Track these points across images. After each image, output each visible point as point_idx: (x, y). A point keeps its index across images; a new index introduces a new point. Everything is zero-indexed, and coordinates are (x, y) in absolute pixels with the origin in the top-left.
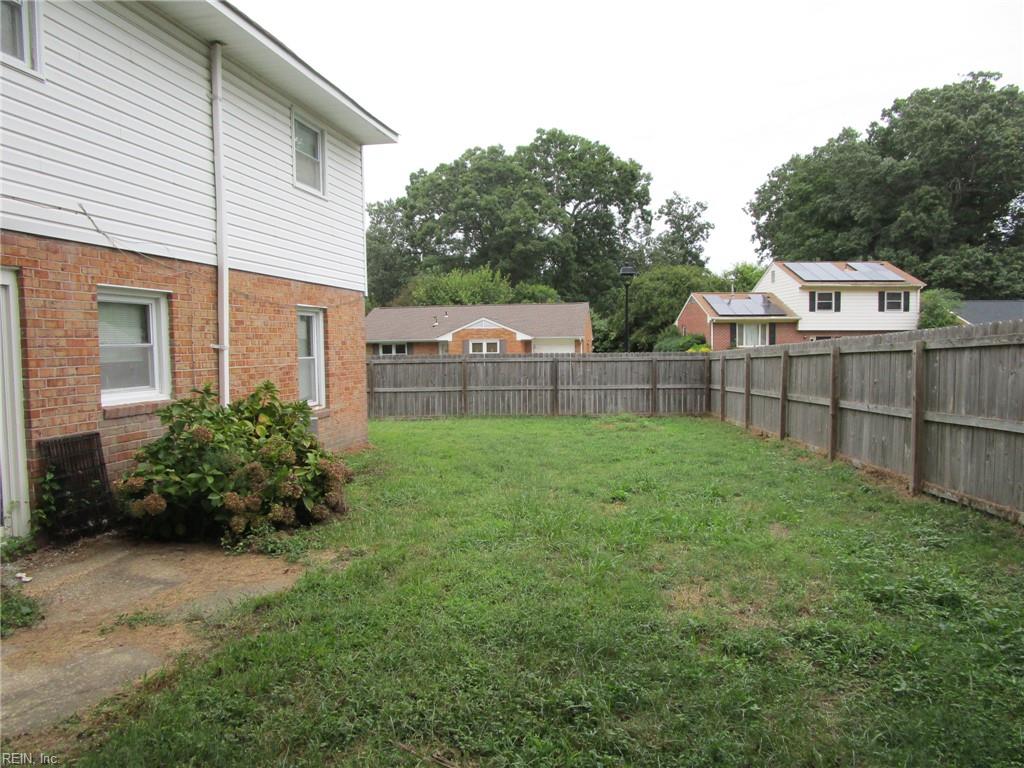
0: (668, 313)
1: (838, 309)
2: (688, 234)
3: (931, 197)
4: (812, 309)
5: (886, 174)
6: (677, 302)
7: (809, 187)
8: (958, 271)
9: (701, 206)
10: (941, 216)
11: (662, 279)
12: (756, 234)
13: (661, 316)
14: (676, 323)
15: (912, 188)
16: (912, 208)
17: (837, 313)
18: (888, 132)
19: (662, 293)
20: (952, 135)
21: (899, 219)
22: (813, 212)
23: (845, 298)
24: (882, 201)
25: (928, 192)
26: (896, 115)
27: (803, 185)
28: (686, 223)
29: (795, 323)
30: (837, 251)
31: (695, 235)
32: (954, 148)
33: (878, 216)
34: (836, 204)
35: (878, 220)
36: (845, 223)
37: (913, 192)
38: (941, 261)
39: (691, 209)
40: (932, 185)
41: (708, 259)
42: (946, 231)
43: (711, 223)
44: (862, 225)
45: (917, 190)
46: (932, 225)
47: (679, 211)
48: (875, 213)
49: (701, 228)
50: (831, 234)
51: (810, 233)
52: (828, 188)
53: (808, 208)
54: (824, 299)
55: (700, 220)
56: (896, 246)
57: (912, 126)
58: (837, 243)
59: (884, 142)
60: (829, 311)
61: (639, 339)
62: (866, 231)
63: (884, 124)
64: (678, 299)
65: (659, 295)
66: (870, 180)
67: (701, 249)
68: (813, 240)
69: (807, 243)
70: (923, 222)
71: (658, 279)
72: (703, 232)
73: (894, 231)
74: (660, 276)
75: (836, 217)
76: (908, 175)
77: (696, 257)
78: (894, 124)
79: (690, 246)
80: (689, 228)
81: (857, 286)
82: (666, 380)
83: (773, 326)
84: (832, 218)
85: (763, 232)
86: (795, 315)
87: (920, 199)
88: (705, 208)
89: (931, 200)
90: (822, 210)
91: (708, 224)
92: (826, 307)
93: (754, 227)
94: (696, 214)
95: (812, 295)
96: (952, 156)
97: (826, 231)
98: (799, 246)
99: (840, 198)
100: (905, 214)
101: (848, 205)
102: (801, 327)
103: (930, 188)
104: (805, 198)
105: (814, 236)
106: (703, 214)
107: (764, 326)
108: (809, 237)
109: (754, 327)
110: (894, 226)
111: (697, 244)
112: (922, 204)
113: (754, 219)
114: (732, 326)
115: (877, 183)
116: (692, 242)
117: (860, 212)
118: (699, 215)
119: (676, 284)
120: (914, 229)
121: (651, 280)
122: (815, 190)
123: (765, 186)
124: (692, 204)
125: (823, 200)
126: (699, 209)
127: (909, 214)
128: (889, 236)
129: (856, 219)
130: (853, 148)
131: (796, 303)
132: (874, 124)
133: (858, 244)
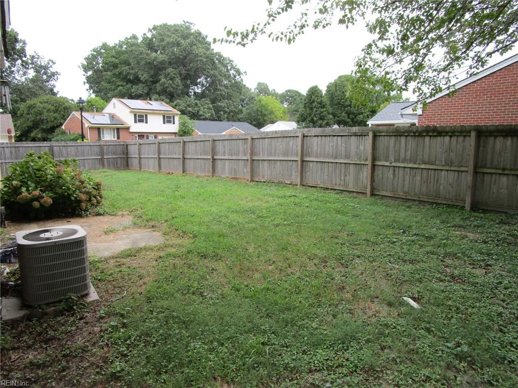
0: (54, 121)
1: (146, 122)
2: (45, 77)
3: (173, 74)
4: (136, 122)
5: (154, 60)
6: (58, 115)
7: (117, 61)
8: (186, 107)
9: (52, 62)
10: (178, 83)
11: (47, 102)
12: (86, 81)
13: (50, 123)
14: (63, 127)
15: (165, 69)
16: (166, 77)
17: (146, 124)
18: (151, 40)
19: (49, 110)
20: (179, 47)
21: (161, 82)
22: (120, 73)
23: (149, 117)
24: (152, 72)
25: (172, 72)
26: (154, 32)
27: (113, 59)
28: (43, 70)
29: (128, 128)
30: (133, 94)
31: (50, 77)
32: (181, 53)
33: (151, 79)
34: (131, 71)
35: (151, 81)
36: (136, 81)
37: (165, 70)
38: (179, 103)
39: (46, 63)
40: (173, 68)
41: (58, 92)
42: (180, 90)
43: (59, 72)
44: (143, 83)
45: (167, 70)
46: (175, 86)
47: (39, 63)
48: (150, 78)
49: (53, 74)
50: (129, 85)
51: (120, 83)
52: (127, 63)
53: (117, 71)
54: (141, 118)
55: (53, 69)
56: (159, 94)
57: (162, 40)
58: (133, 90)
59: (150, 44)
60: (143, 123)
61: (37, 136)
62: (146, 86)
63: (149, 35)
64: (59, 114)
65: (47, 112)
66: (146, 62)
67: (54, 86)
68: (122, 88)
69: (119, 89)
70: (171, 85)
71: (45, 103)
72: (54, 77)
73: (158, 87)
74: (46, 101)
75: (131, 78)
76: (162, 62)
77: (52, 90)
78: (153, 36)
79: (47, 84)
80: (45, 73)
81: (154, 112)
82: (108, 154)
83: (118, 129)
84: (130, 78)
85: (89, 80)
86: (128, 124)
87: (169, 74)
88: (54, 63)
89: (173, 75)
90: (124, 73)
91: (57, 72)
92: (141, 121)
93: (85, 77)
94: (49, 66)
95: (135, 115)
96: (180, 57)
97: (127, 84)
98: (114, 90)
99: (132, 68)
100: (163, 80)
101: (137, 72)
102: (131, 130)
103: (173, 70)
104: (115, 66)
105: (122, 86)
106: (53, 66)
107: (114, 129)
108: (119, 86)
109: (109, 131)
110: (158, 85)
111: (52, 83)
112: (169, 76)
113: (84, 73)
114: (99, 129)
115: (149, 63)
116: (48, 82)
117: (144, 76)
118: (51, 66)
119: (56, 106)
120: (167, 87)
121: (41, 103)
122: (120, 62)
123: (89, 56)
124: (46, 60)
125: (125, 69)
126: (50, 63)
127: (165, 80)
128: (156, 89)
129: (142, 79)
130: (137, 45)
131: (128, 119)
132: (145, 34)
133: (143, 92)
